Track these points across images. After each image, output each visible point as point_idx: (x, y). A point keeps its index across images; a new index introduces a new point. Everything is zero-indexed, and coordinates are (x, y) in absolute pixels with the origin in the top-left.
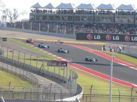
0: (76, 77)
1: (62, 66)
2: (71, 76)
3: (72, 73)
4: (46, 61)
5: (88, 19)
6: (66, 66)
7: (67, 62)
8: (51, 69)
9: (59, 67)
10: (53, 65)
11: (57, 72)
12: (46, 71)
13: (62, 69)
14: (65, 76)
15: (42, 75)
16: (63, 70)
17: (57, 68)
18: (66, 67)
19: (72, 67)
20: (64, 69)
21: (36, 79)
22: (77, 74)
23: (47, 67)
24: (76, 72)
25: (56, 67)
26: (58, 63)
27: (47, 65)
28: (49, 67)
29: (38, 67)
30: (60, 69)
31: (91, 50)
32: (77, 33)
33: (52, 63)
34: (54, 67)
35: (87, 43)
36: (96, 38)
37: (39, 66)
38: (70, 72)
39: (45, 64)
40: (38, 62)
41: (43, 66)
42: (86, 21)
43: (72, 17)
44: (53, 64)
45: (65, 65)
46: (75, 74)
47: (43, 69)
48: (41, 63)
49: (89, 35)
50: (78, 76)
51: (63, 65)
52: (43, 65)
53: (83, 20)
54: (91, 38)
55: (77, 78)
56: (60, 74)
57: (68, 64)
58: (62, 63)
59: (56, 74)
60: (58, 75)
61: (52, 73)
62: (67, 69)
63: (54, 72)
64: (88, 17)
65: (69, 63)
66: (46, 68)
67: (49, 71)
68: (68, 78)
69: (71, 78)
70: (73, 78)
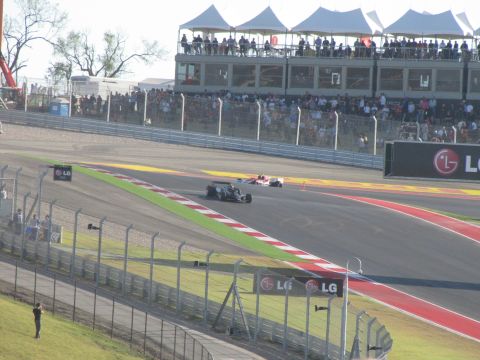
0: (382, 347)
1: (319, 294)
2: (362, 338)
3: (363, 327)
4: (248, 269)
5: (439, 83)
6: (340, 293)
7: (344, 276)
8: (273, 309)
9: (305, 299)
10: (279, 288)
11: (297, 322)
12: (249, 316)
13: (321, 308)
14: (335, 340)
15: (231, 333)
16: (325, 312)
17: (298, 304)
18: (336, 300)
19: (367, 301)
20: (328, 309)
21: (205, 354)
22: (388, 329)
23: (255, 296)
24: (382, 321)
25: (292, 300)
26: (302, 282)
27: (251, 290)
28: (263, 298)
29: (210, 298)
30: (312, 308)
31: (450, 224)
32: (389, 146)
33: (274, 279)
34: (282, 299)
35: (433, 189)
36: (475, 170)
37: (217, 296)
38: (358, 319)
39: (246, 283)
40: (214, 276)
41: (235, 294)
42: (429, 88)
43: (364, 72)
44: (282, 285)
45: (333, 287)
46: (378, 333)
47: (237, 307)
48: (228, 279)
49: (444, 154)
50: (391, 341)
51: (327, 287)
52: (233, 288)
53: (415, 85)
54: (451, 166)
55: (390, 348)
56: (313, 332)
57: (347, 287)
58: (319, 282)
59: (296, 332)
60: (301, 334)
61: (277, 324)
62: (343, 309)
63: (286, 321)
64: (440, 72)
65: (351, 279)
66: (248, 302)
67: (260, 315)
68: (348, 347)
69: (362, 347)
70: (368, 349)
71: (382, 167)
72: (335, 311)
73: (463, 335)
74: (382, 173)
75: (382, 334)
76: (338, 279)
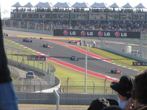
1: (41, 60)
2: (50, 69)
3: (50, 67)
4: (26, 55)
5: (64, 17)
6: (45, 60)
8: (31, 63)
9: (38, 61)
11: (36, 66)
12: (26, 65)
13: (41, 63)
14: (44, 69)
15: (23, 68)
18: (44, 61)
19: (50, 61)
20: (42, 63)
21: (18, 73)
22: (55, 67)
23: (27, 61)
24: (53, 66)
25: (35, 61)
26: (37, 58)
28: (29, 61)
29: (18, 61)
30: (39, 63)
32: (54, 30)
33: (31, 57)
34: (33, 61)
35: (63, 38)
36: (72, 34)
37: (20, 61)
38: (49, 65)
39: (26, 58)
40: (19, 57)
42: (62, 18)
43: (49, 15)
44: (33, 59)
45: (44, 59)
47: (24, 63)
48: (22, 57)
49: (66, 31)
52: (23, 59)
53: (59, 17)
54: (67, 34)
55: (55, 71)
56: (39, 68)
57: (46, 59)
58: (41, 58)
59: (36, 68)
60: (37, 68)
61: (32, 67)
62: (46, 63)
63: (34, 66)
64: (64, 15)
65: (47, 57)
67: (29, 65)
68: (47, 71)
69: (50, 71)
70: (51, 71)
71: (53, 34)
72: (44, 63)
73: (70, 68)
74: (53, 35)
75: (53, 68)
76: (44, 57)
